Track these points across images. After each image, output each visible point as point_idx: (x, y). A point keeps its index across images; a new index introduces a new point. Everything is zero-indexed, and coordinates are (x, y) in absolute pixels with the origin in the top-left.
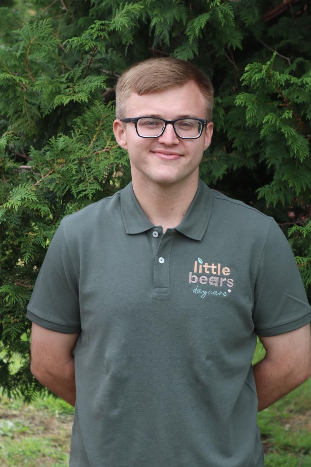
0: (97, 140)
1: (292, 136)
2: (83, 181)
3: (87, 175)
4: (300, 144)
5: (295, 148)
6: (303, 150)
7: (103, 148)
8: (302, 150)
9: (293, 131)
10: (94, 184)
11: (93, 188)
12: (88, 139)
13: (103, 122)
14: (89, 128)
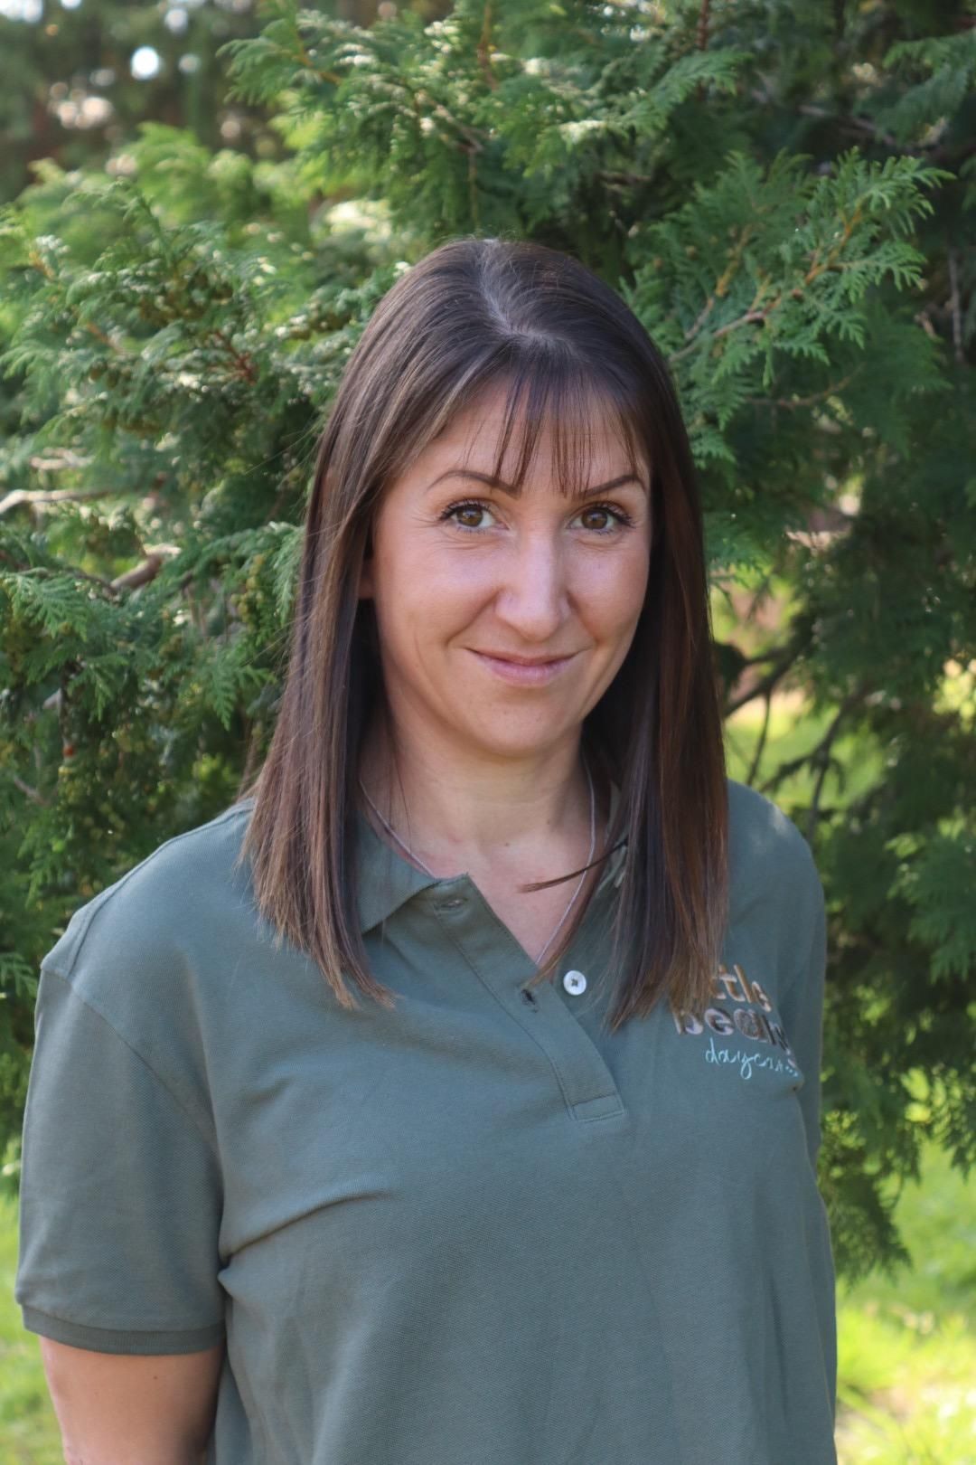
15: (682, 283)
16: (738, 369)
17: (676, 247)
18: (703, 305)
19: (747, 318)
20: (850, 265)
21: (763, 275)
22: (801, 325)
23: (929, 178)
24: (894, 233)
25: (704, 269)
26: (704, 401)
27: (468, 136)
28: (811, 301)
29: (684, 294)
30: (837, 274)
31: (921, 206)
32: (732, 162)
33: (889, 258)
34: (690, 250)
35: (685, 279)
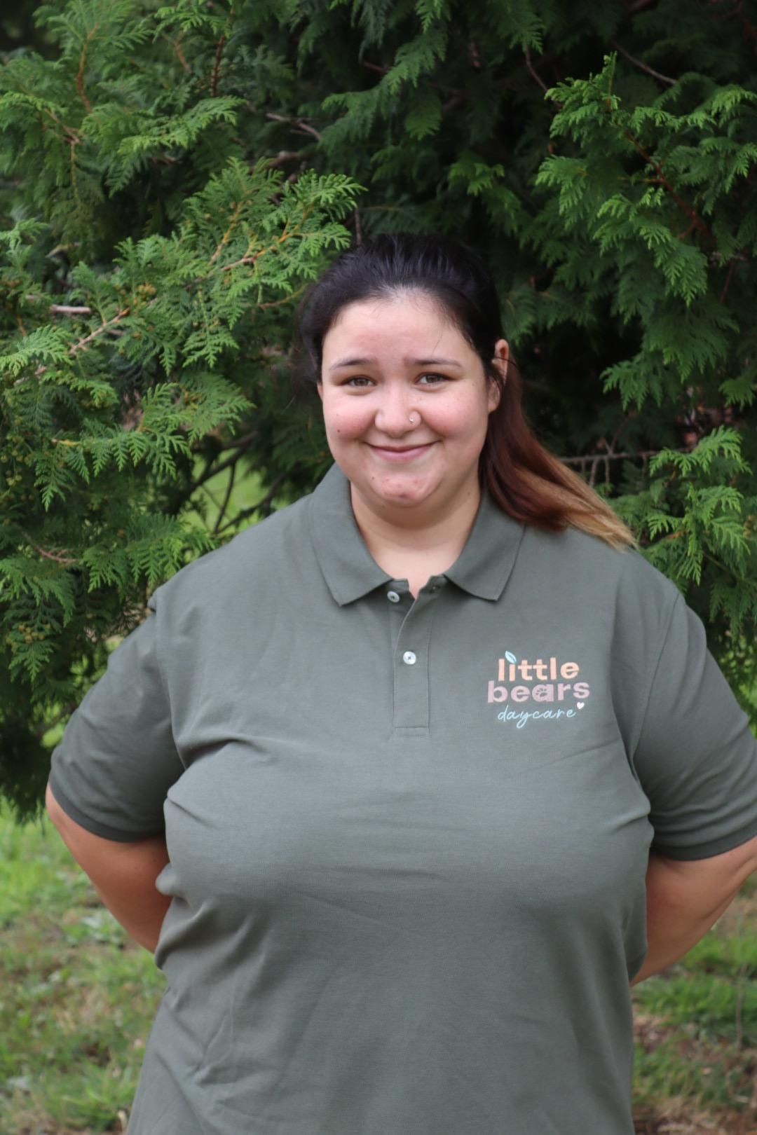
0: (230, 243)
1: (666, 245)
2: (198, 328)
3: (205, 317)
4: (683, 264)
5: (671, 274)
6: (690, 278)
7: (241, 257)
8: (688, 279)
9: (666, 234)
10: (219, 335)
11: (217, 342)
12: (211, 241)
13: (244, 203)
14: (213, 215)
15: (203, 236)
16: (241, 294)
17: (199, 213)
18: (215, 249)
19: (243, 260)
20: (307, 235)
21: (252, 236)
22: (278, 269)
23: (353, 189)
24: (332, 218)
25: (216, 227)
26: (220, 312)
27: (70, 134)
28: (284, 256)
29: (203, 242)
30: (298, 240)
31: (350, 204)
32: (231, 163)
33: (332, 232)
34: (207, 216)
35: (204, 233)
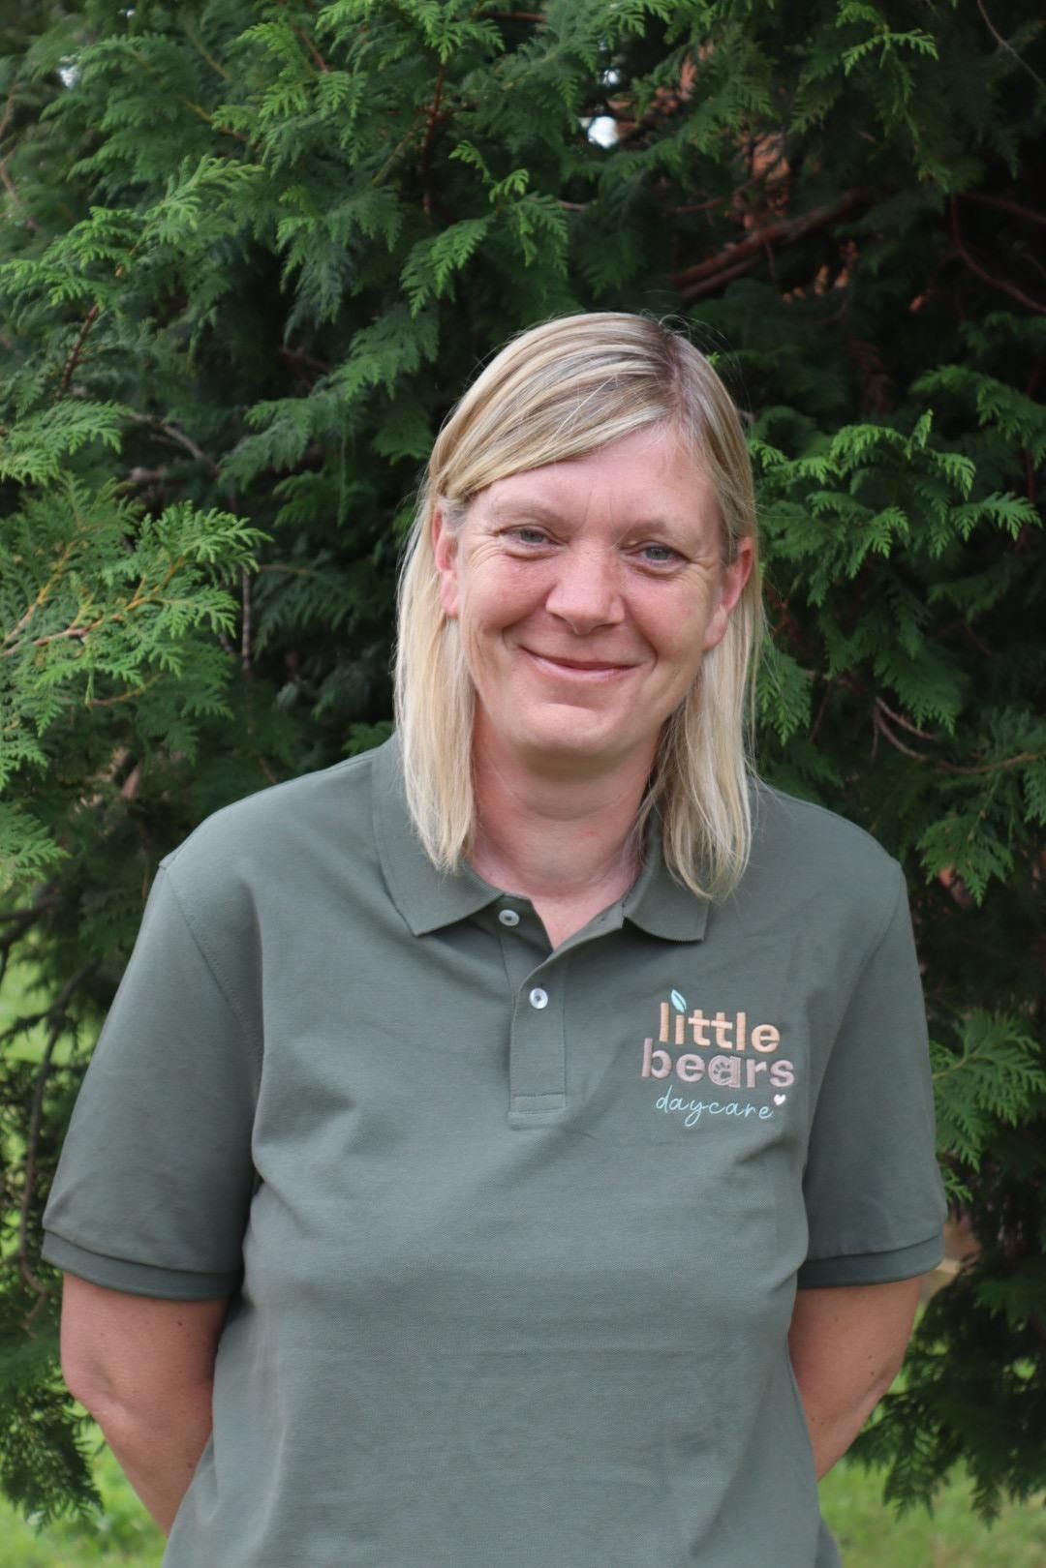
0: (48, 604)
7: (65, 627)
10: (18, 743)
11: (13, 753)
12: (21, 598)
16: (60, 682)
18: (24, 610)
20: (170, 602)
21: (85, 595)
22: (123, 650)
23: (250, 537)
24: (216, 582)
26: (24, 706)
28: (132, 630)
30: (158, 607)
33: (209, 601)
34: (16, 558)
